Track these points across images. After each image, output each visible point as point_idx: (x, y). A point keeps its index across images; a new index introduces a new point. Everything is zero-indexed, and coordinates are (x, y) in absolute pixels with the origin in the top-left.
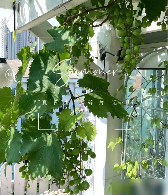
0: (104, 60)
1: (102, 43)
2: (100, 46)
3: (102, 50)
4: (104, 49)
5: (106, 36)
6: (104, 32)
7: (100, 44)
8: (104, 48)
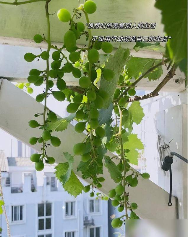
0: (169, 170)
1: (163, 133)
2: (159, 139)
3: (164, 148)
4: (169, 147)
5: (172, 118)
6: (167, 111)
7: (159, 136)
8: (167, 143)
